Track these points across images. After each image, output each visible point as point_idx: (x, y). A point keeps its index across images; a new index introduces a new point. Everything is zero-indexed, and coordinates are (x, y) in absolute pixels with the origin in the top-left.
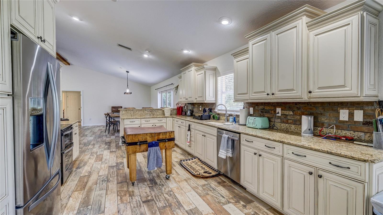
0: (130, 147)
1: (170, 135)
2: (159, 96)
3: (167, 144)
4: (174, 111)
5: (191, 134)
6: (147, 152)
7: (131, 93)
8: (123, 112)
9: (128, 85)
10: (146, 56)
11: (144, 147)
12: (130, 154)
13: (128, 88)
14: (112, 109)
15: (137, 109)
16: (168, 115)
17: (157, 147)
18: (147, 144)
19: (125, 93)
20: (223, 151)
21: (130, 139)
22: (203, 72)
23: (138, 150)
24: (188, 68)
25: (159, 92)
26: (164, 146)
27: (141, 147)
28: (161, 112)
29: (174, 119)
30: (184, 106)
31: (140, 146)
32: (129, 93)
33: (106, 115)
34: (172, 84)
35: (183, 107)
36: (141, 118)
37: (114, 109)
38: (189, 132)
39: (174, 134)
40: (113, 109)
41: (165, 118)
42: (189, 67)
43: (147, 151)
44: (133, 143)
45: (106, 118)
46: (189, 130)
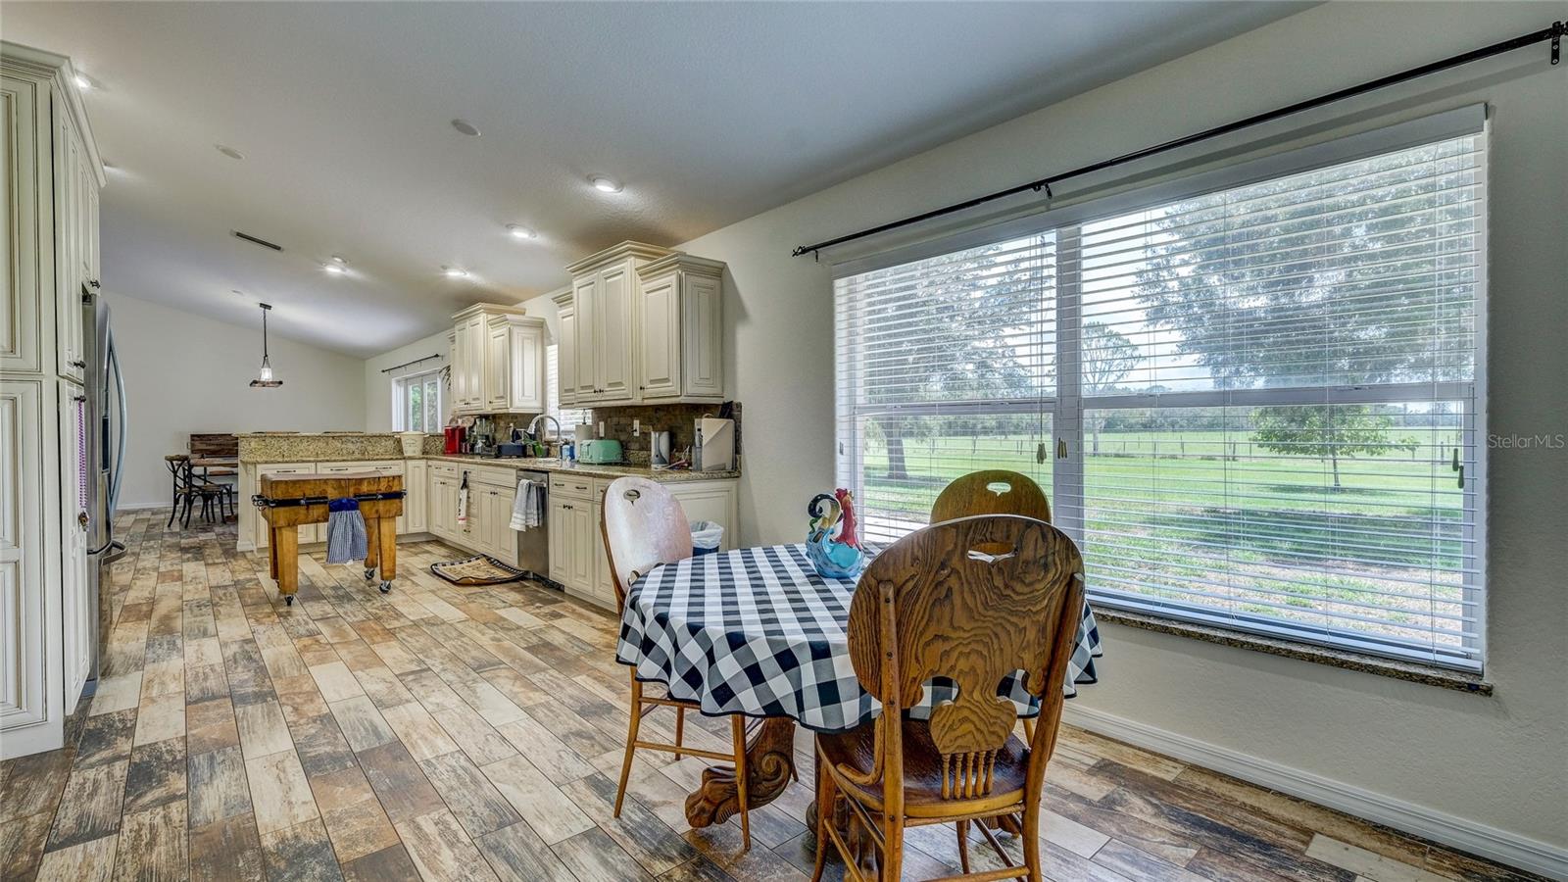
0: (282, 509)
1: (390, 484)
2: (397, 393)
3: (382, 506)
4: (438, 443)
5: (468, 497)
6: (326, 524)
7: (281, 383)
8: (252, 444)
9: (266, 356)
10: (334, 270)
11: (317, 511)
12: (280, 528)
13: (268, 363)
14: (193, 445)
15: (304, 434)
16: (415, 452)
17: (354, 512)
18: (325, 503)
19: (255, 382)
20: (519, 516)
21: (280, 492)
22: (504, 330)
23: (302, 517)
24: (468, 316)
25: (398, 382)
26: (374, 511)
27: (310, 511)
28: (390, 444)
29: (430, 463)
30: (471, 428)
31: (307, 509)
32: (272, 383)
33: (174, 462)
34: (437, 356)
35: (467, 429)
36: (316, 462)
37: (199, 446)
38: (465, 491)
39: (401, 484)
40: (197, 443)
41: (402, 462)
42: (468, 314)
43: (326, 520)
44: (288, 500)
45: (175, 472)
46: (465, 485)
